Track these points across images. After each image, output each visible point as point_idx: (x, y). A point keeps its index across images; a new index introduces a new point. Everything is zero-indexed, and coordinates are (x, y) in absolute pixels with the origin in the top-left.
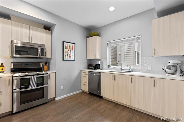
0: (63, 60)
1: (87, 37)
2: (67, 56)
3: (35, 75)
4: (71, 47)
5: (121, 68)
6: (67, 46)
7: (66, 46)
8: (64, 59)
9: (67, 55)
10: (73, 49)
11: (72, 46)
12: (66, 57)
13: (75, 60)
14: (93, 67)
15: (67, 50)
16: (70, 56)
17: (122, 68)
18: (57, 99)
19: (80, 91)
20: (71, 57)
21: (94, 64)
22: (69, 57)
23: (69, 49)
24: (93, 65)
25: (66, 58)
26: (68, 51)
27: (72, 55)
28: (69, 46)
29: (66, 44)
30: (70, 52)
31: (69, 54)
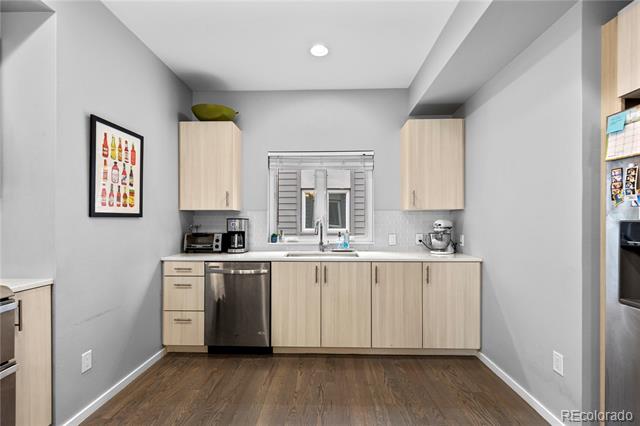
0: (92, 213)
1: (183, 118)
2: (111, 194)
4: (126, 149)
5: (321, 243)
6: (109, 144)
7: (105, 145)
8: (99, 209)
9: (108, 192)
10: (133, 163)
11: (130, 149)
12: (107, 199)
13: (140, 215)
14: (215, 243)
15: (111, 162)
16: (122, 193)
17: (325, 243)
19: (158, 355)
20: (128, 202)
21: (218, 231)
22: (119, 199)
23: (120, 160)
24: (213, 235)
25: (104, 204)
26: (115, 166)
27: (131, 188)
28: (120, 147)
29: (105, 135)
30: (121, 177)
31: (120, 184)
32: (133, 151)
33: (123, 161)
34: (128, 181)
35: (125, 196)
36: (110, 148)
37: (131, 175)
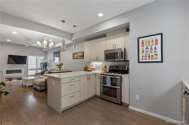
0: (139, 62)
2: (146, 56)
3: (109, 75)
4: (152, 41)
7: (143, 43)
8: (141, 60)
9: (144, 56)
11: (154, 40)
15: (145, 47)
16: (151, 55)
18: (130, 107)
20: (154, 57)
22: (149, 57)
23: (149, 45)
25: (143, 59)
26: (147, 48)
27: (156, 53)
28: (149, 41)
29: (143, 41)
30: (150, 50)
31: (149, 52)
32: (156, 40)
33: (151, 45)
34: (153, 51)
35: (152, 56)
36: (145, 44)
37: (155, 48)
